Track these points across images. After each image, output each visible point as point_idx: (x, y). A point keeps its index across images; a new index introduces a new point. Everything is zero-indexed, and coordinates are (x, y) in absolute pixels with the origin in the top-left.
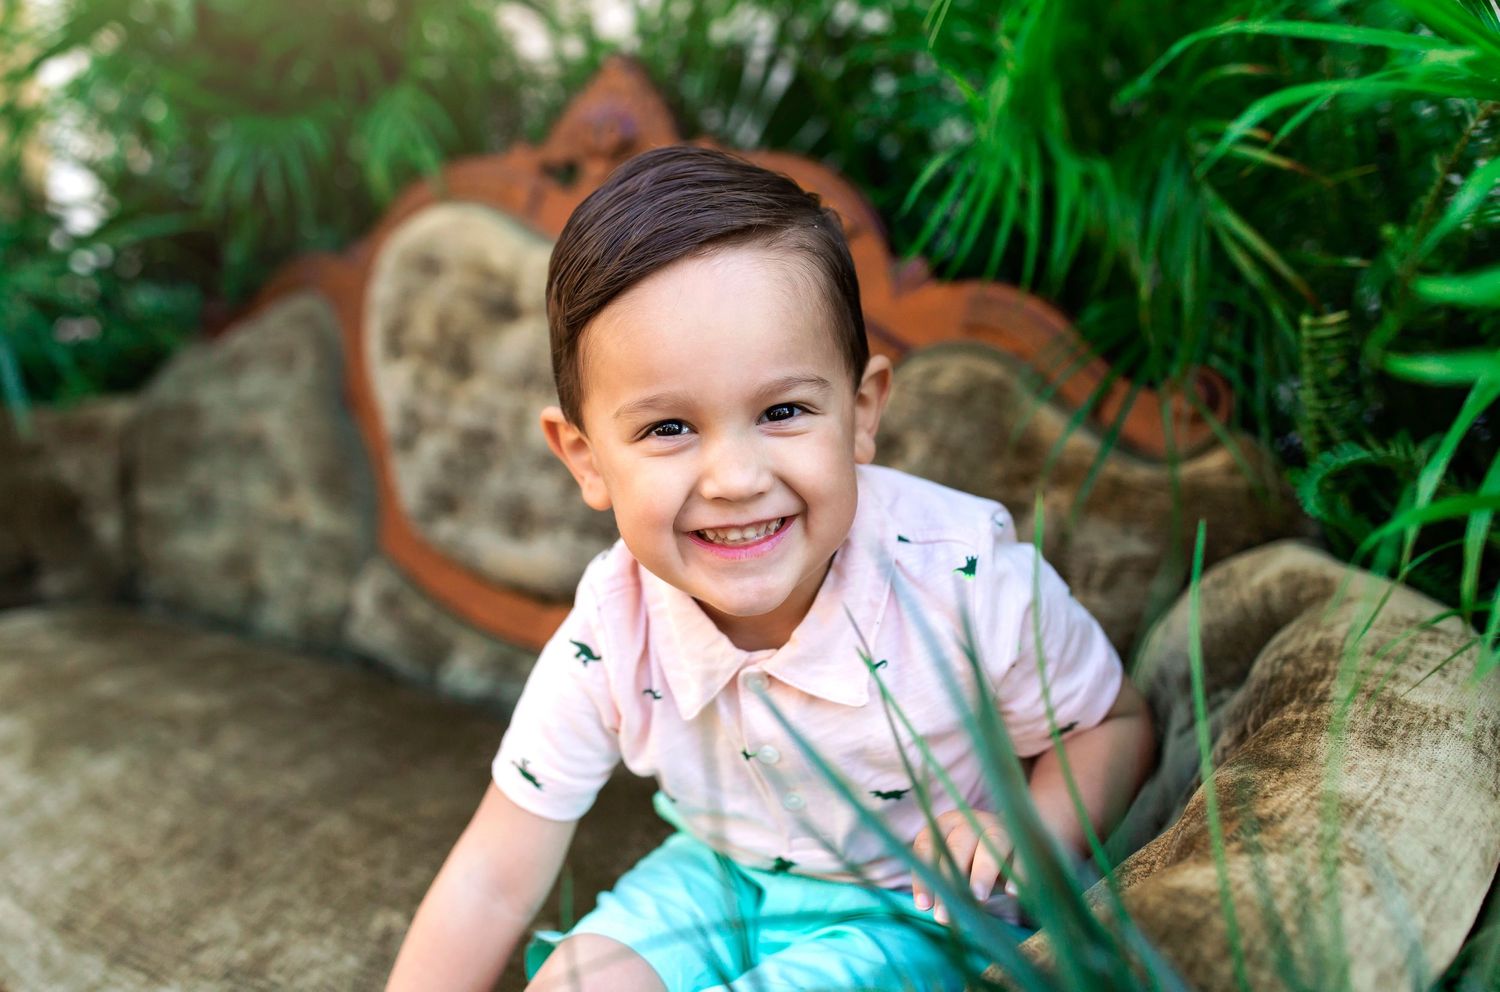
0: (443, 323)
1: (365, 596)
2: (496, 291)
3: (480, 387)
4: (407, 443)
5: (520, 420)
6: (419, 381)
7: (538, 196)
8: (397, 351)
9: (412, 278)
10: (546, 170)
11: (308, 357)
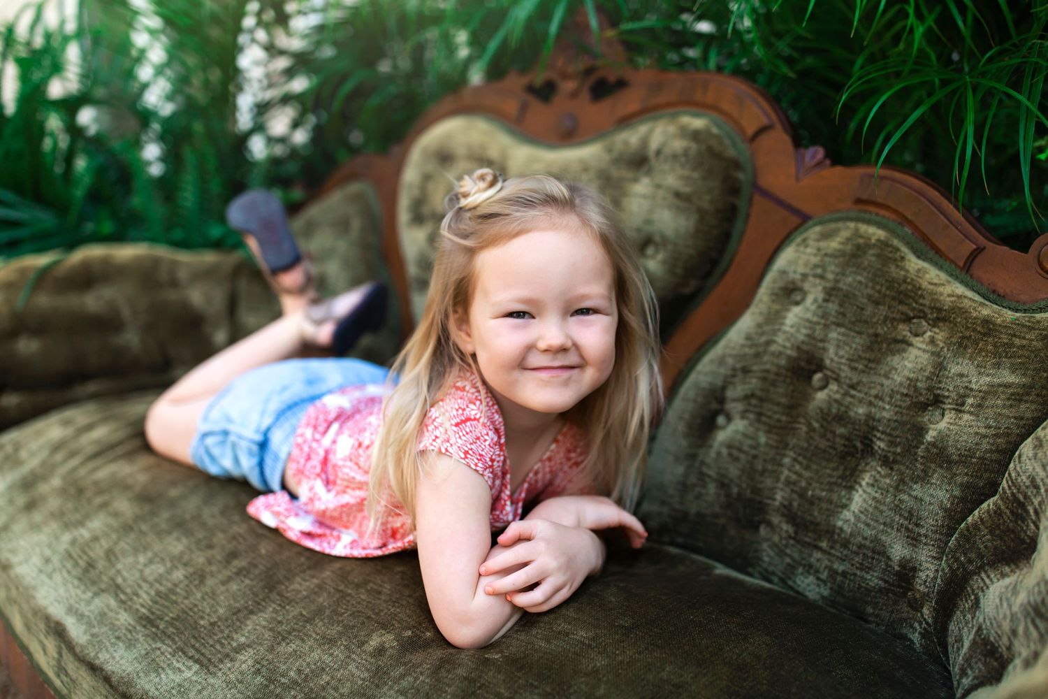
4: (424, 284)
7: (524, 108)
8: (418, 218)
9: (431, 167)
10: (531, 89)
11: (356, 224)
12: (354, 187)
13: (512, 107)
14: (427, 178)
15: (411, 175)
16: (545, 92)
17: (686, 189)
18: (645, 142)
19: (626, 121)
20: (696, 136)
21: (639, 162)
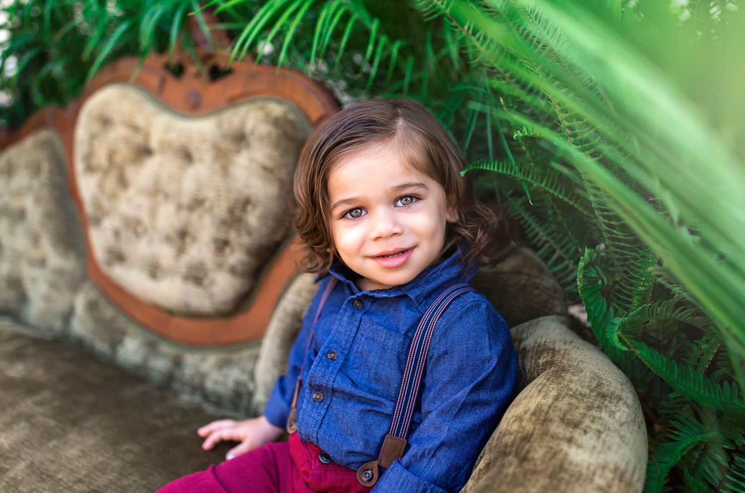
0: (111, 156)
1: (80, 302)
2: (138, 139)
3: (131, 192)
4: (98, 221)
5: (153, 212)
6: (101, 186)
7: (163, 83)
8: (90, 169)
9: (96, 127)
10: (167, 67)
11: (46, 167)
12: (44, 135)
13: (154, 81)
14: (93, 137)
15: (82, 132)
16: (178, 71)
17: (269, 164)
18: (243, 124)
19: (233, 102)
20: (276, 122)
21: (240, 139)
